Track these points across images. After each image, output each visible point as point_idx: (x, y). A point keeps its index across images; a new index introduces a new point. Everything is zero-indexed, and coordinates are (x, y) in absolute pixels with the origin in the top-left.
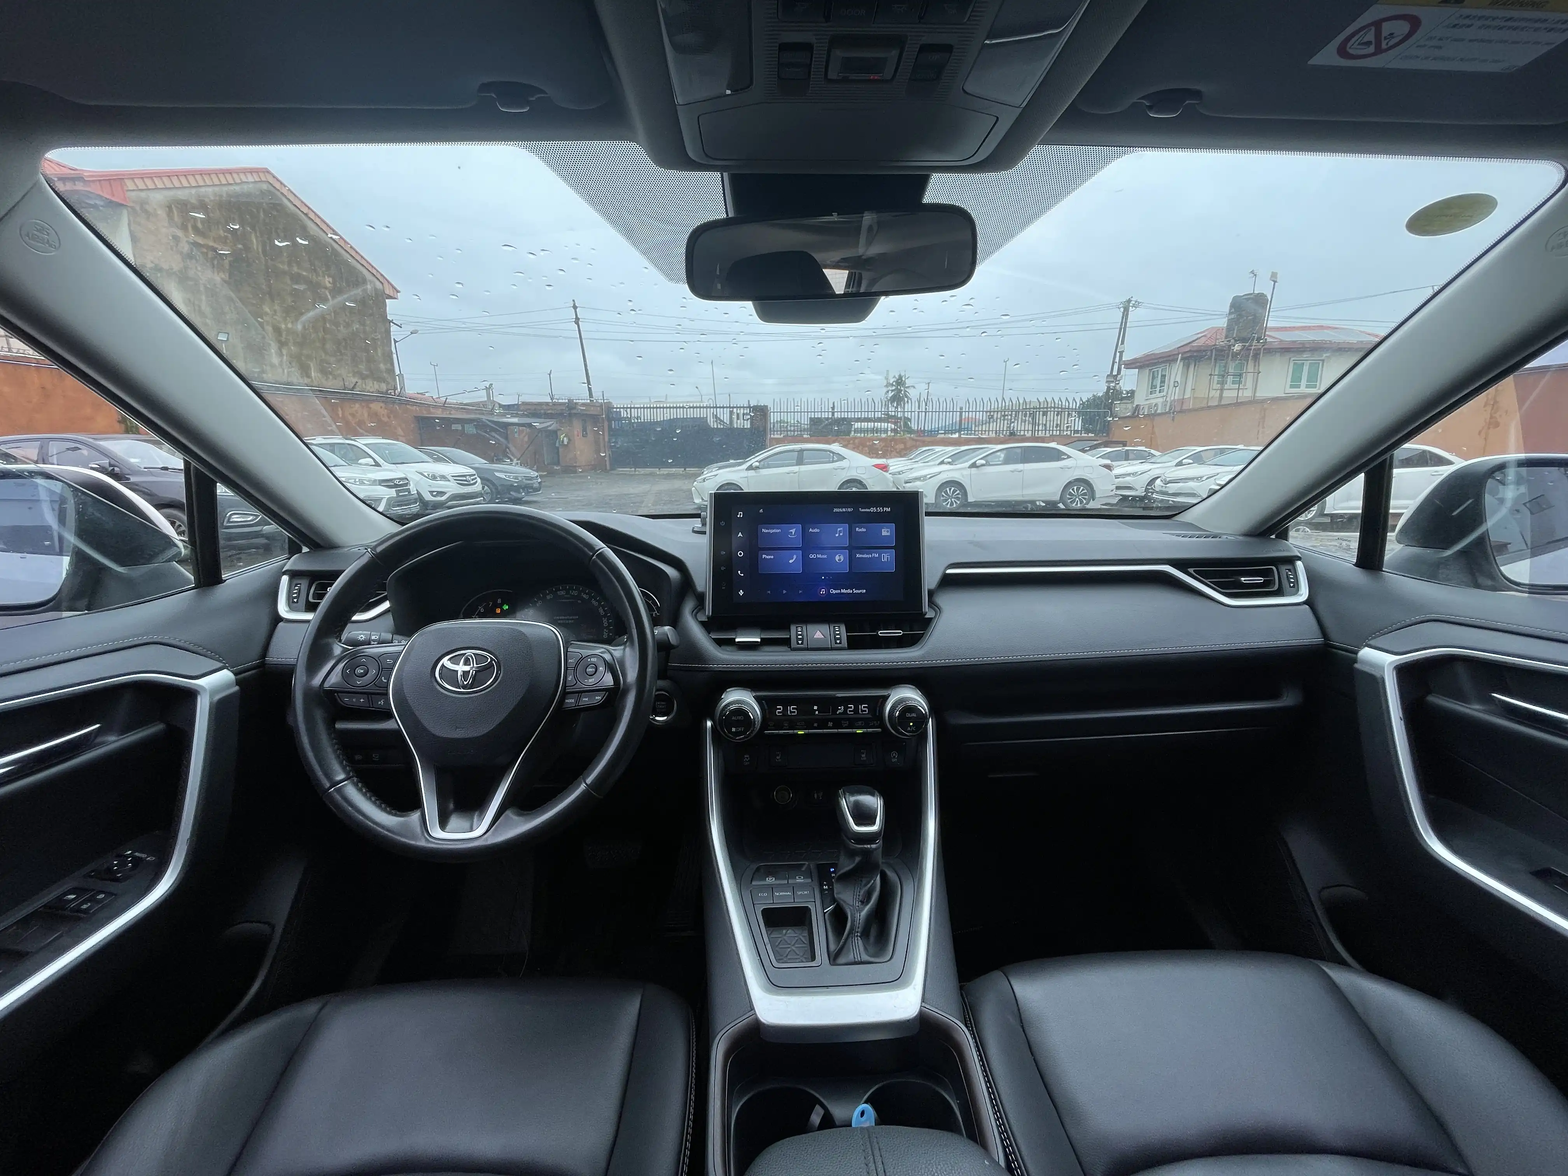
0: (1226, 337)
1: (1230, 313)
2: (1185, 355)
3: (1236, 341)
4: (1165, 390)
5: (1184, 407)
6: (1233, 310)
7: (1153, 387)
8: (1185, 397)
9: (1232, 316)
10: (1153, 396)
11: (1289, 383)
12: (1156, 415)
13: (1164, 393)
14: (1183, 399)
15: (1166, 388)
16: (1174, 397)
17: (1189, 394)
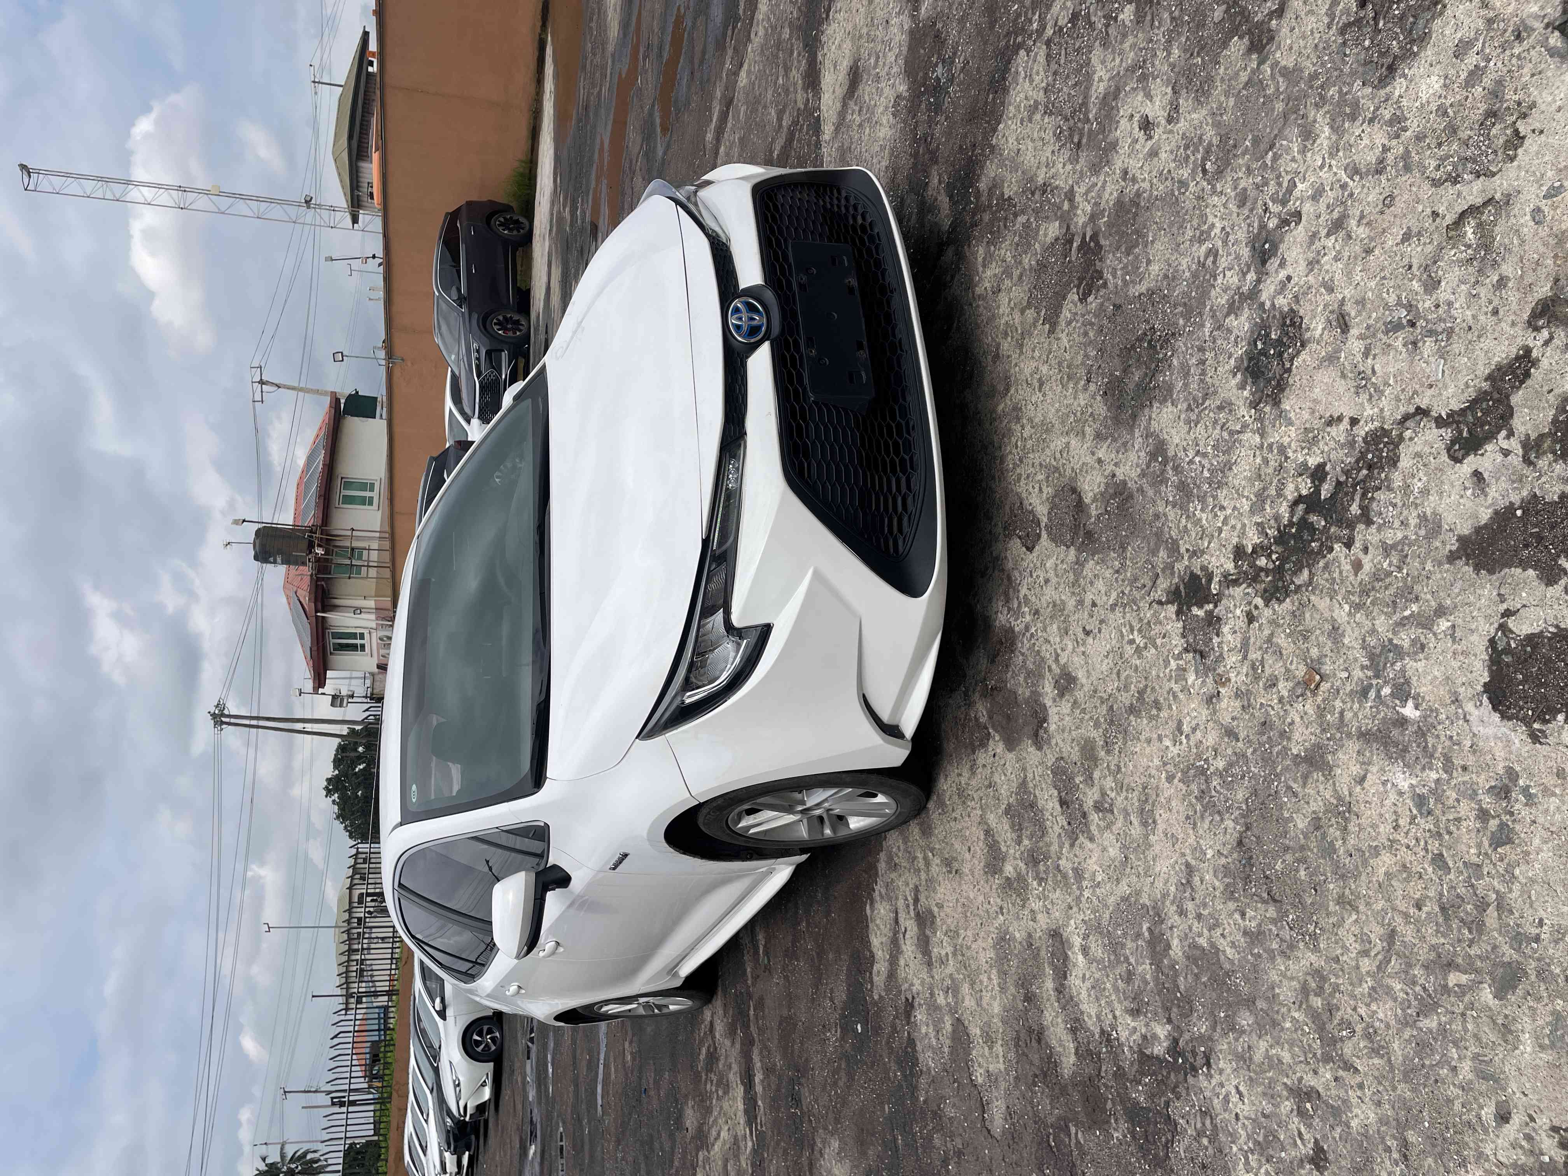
0: (304, 564)
1: (275, 562)
3: (310, 552)
4: (362, 631)
5: (388, 605)
6: (272, 559)
7: (354, 647)
8: (374, 606)
9: (279, 560)
10: (367, 648)
11: (367, 507)
13: (366, 632)
14: (376, 608)
15: (358, 631)
16: (373, 617)
17: (371, 603)
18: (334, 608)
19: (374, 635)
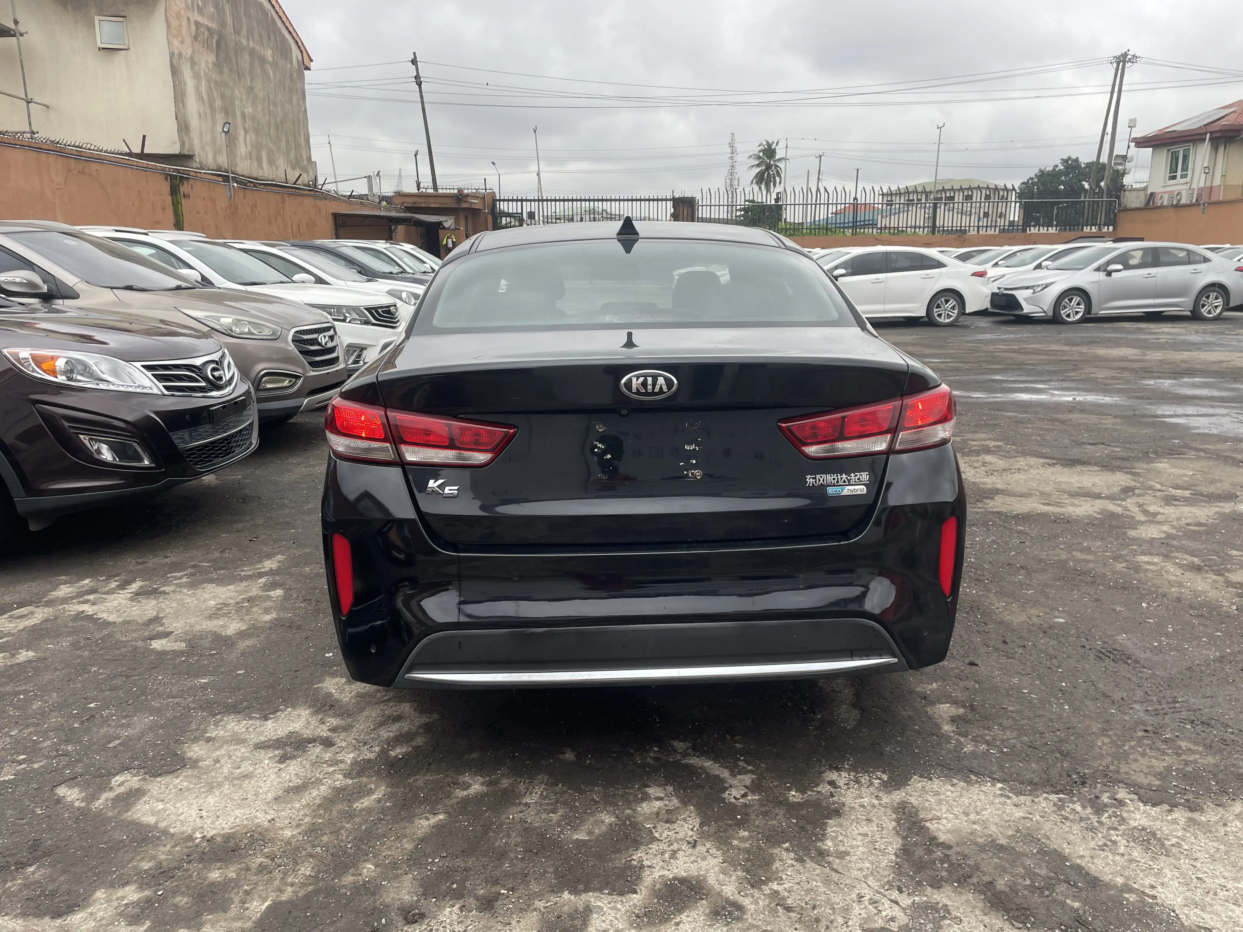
2: (1215, 135)
4: (1190, 176)
5: (1214, 198)
7: (1173, 170)
8: (1214, 184)
10: (1173, 182)
12: (1178, 206)
13: (1189, 180)
14: (1211, 187)
15: (1189, 172)
16: (1202, 185)
17: (1217, 182)
18: (1215, 148)
19: (1184, 187)
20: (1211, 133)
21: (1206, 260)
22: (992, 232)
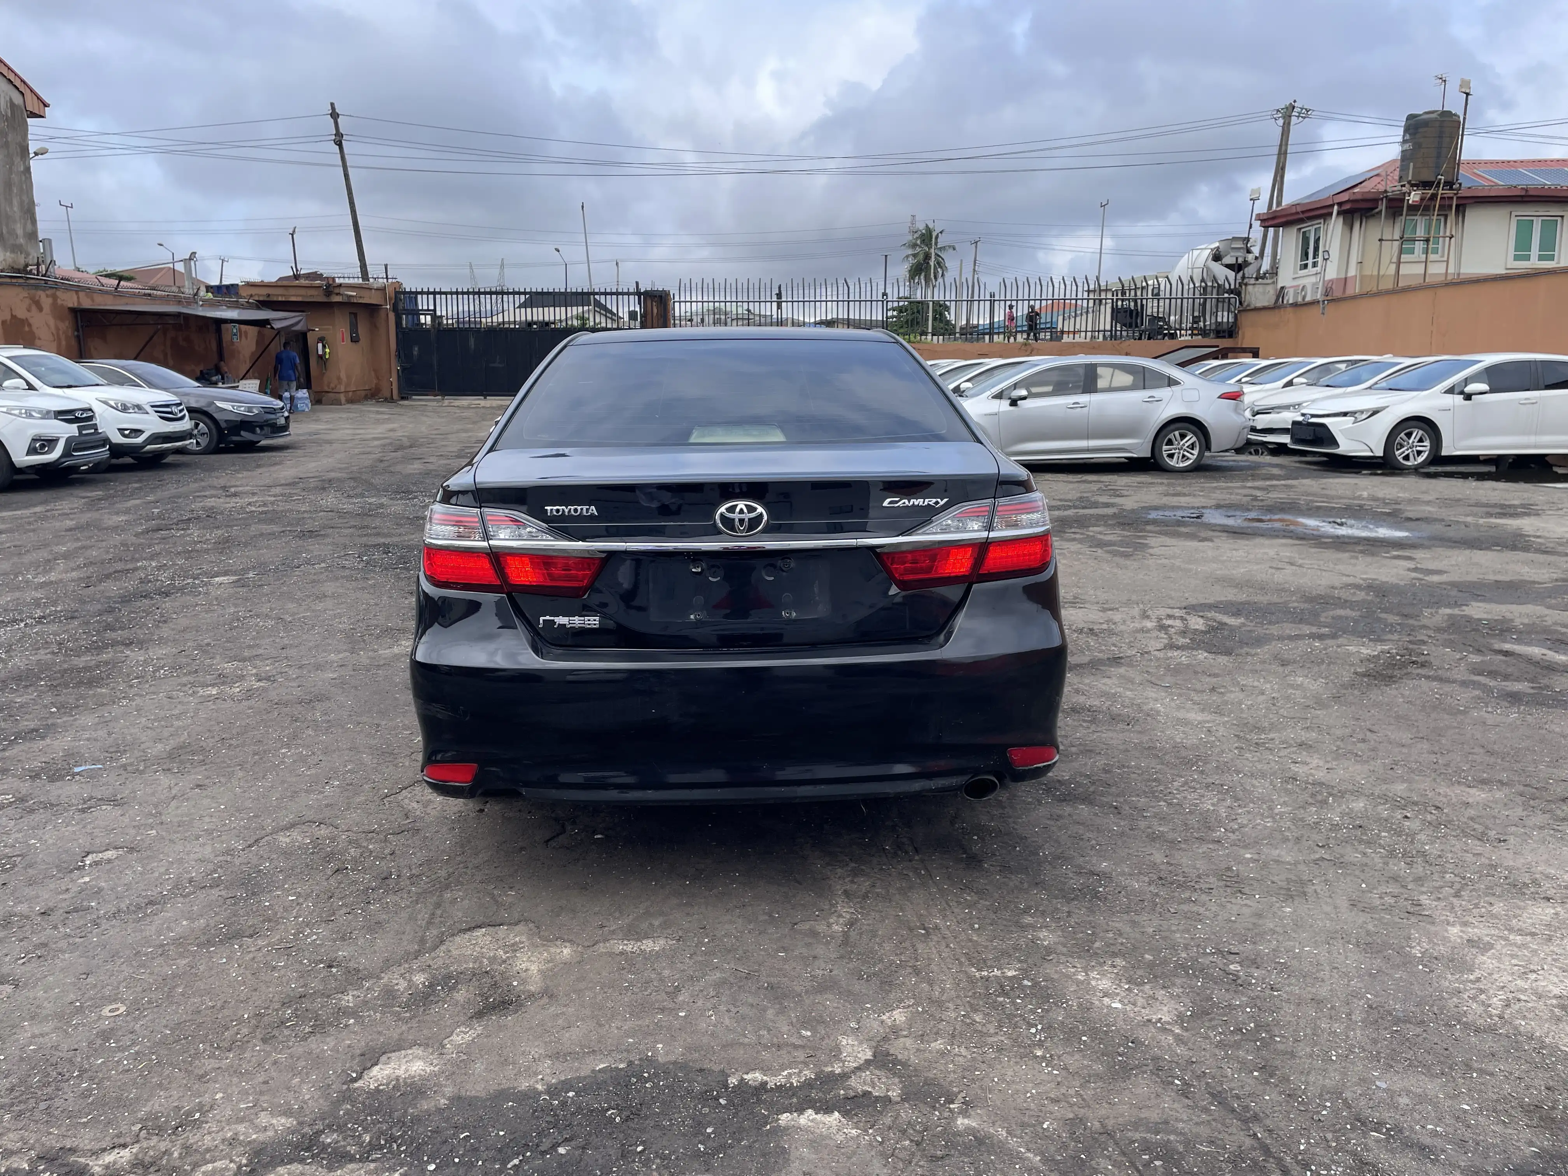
0: (1400, 180)
1: (1404, 142)
2: (1344, 208)
3: (1413, 185)
4: (1320, 264)
6: (1408, 137)
7: (1304, 257)
8: (1349, 275)
9: (1407, 146)
10: (1303, 273)
11: (1512, 252)
13: (1318, 269)
14: (1345, 278)
15: (1320, 259)
16: (1332, 275)
18: (1347, 223)
19: (1312, 279)
20: (1340, 204)
21: (1171, 382)
22: (1082, 340)
